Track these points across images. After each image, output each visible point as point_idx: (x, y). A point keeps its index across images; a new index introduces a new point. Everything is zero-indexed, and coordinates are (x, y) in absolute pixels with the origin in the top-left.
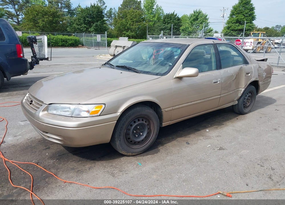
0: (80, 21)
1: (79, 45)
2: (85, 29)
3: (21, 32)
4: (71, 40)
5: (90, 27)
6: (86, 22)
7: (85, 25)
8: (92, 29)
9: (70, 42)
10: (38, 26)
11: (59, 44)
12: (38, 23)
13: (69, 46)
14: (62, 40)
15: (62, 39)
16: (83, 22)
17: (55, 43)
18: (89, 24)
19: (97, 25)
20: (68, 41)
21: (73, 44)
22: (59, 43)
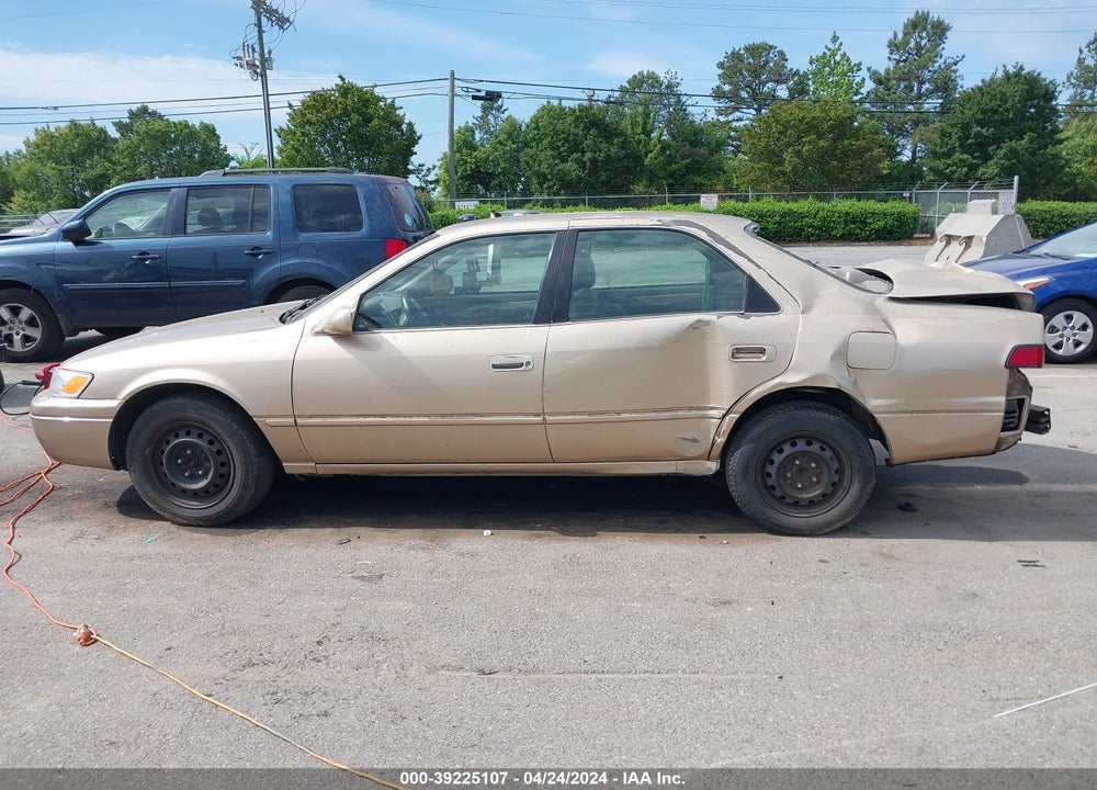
0: (946, 139)
1: (916, 236)
2: (965, 169)
3: (716, 196)
4: (885, 215)
5: (986, 158)
6: (970, 141)
7: (965, 156)
8: (991, 169)
9: (881, 224)
10: (781, 172)
11: (834, 233)
12: (781, 162)
13: (872, 240)
14: (850, 219)
15: (847, 214)
16: (957, 145)
17: (820, 228)
18: (982, 149)
19: (1012, 151)
20: (870, 220)
21: (890, 233)
22: (833, 229)
